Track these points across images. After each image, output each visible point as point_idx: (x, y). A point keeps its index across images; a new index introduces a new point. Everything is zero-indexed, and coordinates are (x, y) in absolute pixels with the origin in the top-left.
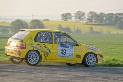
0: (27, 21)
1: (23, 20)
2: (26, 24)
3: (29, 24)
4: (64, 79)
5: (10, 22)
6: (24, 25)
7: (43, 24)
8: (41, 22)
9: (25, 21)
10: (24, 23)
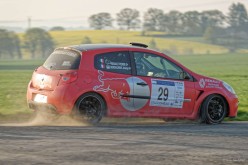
0: (17, 32)
1: (9, 30)
2: (16, 37)
3: (21, 38)
4: (99, 150)
6: (10, 39)
7: (50, 38)
8: (47, 33)
9: (12, 32)
10: (11, 36)
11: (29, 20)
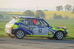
0: (34, 11)
1: (31, 10)
2: (33, 13)
3: (35, 13)
5: (23, 11)
6: (31, 13)
7: (44, 13)
8: (43, 12)
9: (32, 11)
10: (31, 12)
11: (37, 8)
